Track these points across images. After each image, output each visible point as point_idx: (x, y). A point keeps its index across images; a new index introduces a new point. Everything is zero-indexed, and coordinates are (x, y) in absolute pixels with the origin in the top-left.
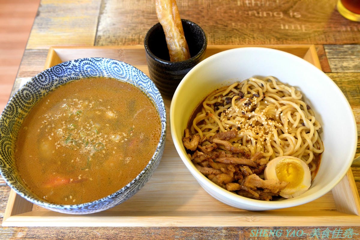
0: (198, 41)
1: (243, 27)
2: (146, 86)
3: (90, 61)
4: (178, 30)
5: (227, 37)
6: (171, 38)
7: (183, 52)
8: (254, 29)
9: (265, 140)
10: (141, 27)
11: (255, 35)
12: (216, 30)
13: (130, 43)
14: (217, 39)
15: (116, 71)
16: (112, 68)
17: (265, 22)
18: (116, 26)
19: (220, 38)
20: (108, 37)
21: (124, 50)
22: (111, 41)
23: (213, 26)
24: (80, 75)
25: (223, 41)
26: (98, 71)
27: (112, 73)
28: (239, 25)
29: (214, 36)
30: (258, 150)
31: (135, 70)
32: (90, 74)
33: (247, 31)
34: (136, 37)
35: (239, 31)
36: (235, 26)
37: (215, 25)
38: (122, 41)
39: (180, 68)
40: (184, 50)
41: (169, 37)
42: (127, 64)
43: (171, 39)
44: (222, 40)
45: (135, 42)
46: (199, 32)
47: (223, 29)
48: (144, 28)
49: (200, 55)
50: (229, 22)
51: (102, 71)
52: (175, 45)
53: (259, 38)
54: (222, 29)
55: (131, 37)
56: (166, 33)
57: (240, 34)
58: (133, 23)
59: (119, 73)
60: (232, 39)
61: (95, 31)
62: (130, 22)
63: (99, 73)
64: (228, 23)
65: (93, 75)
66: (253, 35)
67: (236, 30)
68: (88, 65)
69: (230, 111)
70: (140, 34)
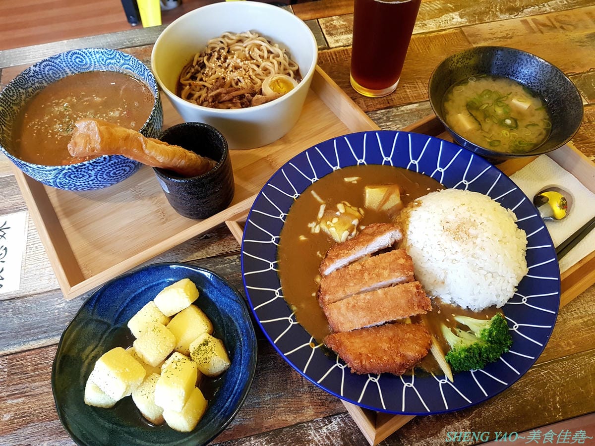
2: (115, 61)
3: (49, 61)
9: (250, 76)
15: (79, 63)
16: (74, 61)
24: (44, 82)
26: (61, 71)
27: (75, 68)
30: (249, 84)
32: (54, 77)
51: (64, 69)
59: (83, 64)
63: (62, 73)
65: (57, 78)
68: (48, 67)
69: (208, 71)
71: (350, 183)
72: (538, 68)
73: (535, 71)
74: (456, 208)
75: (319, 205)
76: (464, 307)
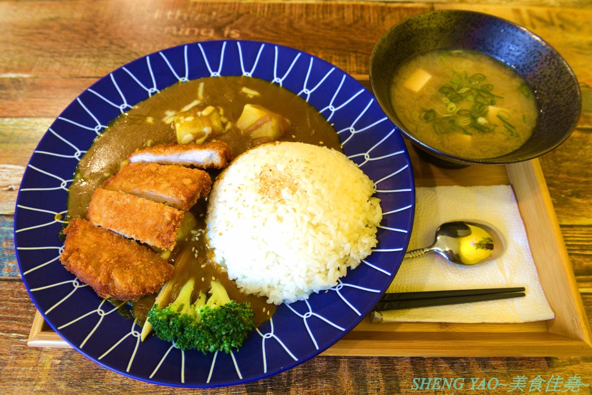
71: (245, 94)
72: (555, 72)
73: (550, 75)
74: (295, 160)
75: (196, 98)
76: (231, 278)
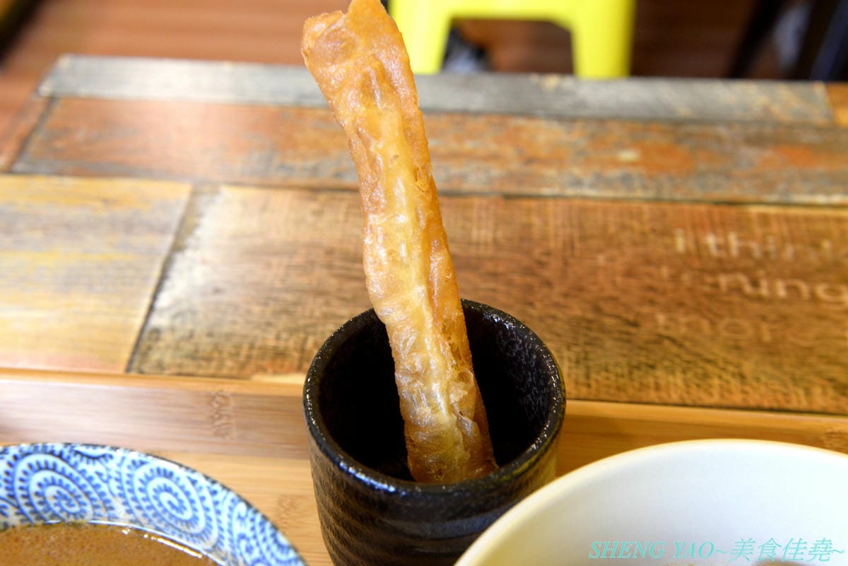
0: (529, 391)
1: (699, 330)
3: (60, 456)
4: (448, 348)
5: (638, 367)
6: (417, 375)
7: (464, 436)
8: (743, 344)
10: (315, 307)
11: (748, 367)
12: (592, 334)
13: (265, 363)
14: (598, 373)
15: (168, 507)
16: (151, 493)
17: (783, 318)
18: (225, 298)
19: (611, 368)
20: (187, 334)
21: (234, 395)
22: (196, 351)
23: (583, 319)
24: (11, 511)
25: (621, 381)
26: (92, 500)
27: (150, 513)
28: (681, 325)
29: (586, 359)
31: (243, 514)
32: (57, 509)
33: (716, 350)
34: (292, 343)
35: (681, 346)
36: (667, 328)
37: (590, 316)
38: (238, 354)
39: (442, 512)
40: (469, 425)
41: (406, 373)
42: (214, 482)
43: (414, 381)
44: (617, 375)
45: (287, 363)
46: (535, 357)
47: (621, 332)
48: (325, 309)
49: (533, 459)
50: (646, 310)
51: (108, 501)
52: (429, 405)
53: (763, 378)
54: (616, 335)
55: (271, 342)
56: (397, 353)
57: (687, 357)
58: (287, 290)
59: (179, 516)
60: (655, 377)
61: (143, 311)
62: (278, 285)
63: (95, 507)
64: (638, 314)
65: (69, 514)
66: (738, 366)
67: (673, 341)
68: (47, 475)
70: (307, 334)
